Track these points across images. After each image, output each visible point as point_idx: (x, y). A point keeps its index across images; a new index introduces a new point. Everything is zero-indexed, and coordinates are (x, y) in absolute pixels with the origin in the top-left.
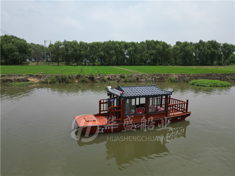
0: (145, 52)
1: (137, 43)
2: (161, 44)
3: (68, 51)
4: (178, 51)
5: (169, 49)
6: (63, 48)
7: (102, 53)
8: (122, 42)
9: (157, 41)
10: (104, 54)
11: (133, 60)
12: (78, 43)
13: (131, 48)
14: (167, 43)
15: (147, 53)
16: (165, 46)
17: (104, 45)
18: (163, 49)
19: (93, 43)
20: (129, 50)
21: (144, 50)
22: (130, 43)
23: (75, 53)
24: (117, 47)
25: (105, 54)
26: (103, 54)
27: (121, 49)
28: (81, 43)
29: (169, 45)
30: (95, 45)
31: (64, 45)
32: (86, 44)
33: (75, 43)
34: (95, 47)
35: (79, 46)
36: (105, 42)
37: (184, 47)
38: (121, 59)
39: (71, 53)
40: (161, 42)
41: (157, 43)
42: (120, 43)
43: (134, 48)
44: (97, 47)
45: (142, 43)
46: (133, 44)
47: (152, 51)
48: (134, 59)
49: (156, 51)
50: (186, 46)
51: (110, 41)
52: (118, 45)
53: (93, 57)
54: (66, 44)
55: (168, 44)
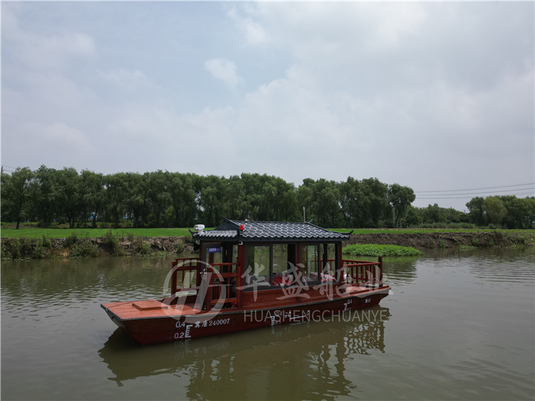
0: (240, 197)
1: (223, 178)
2: (274, 182)
3: (50, 192)
4: (309, 198)
5: (290, 193)
6: (35, 186)
7: (139, 198)
8: (189, 175)
9: (265, 175)
10: (145, 201)
11: (214, 216)
12: (77, 173)
13: (209, 189)
14: (285, 182)
15: (245, 200)
16: (281, 186)
17: (144, 180)
18: (279, 193)
19: (117, 175)
20: (205, 192)
21: (239, 193)
22: (206, 179)
23: (69, 197)
24: (176, 186)
25: (147, 200)
26: (142, 201)
27: (186, 189)
28: (86, 175)
29: (290, 184)
30: (121, 180)
31: (38, 177)
32: (100, 176)
33: (70, 174)
34: (122, 184)
35: (80, 181)
36: (147, 174)
37: (320, 190)
38: (185, 213)
39: (56, 197)
40: (273, 178)
41: (265, 179)
42: (183, 178)
43: (215, 189)
44: (126, 184)
45: (235, 179)
46: (214, 180)
47: (255, 195)
48: (216, 214)
49: (263, 195)
50: (324, 188)
51: (160, 172)
52: (178, 181)
53: (115, 207)
54: (45, 174)
55: (288, 182)
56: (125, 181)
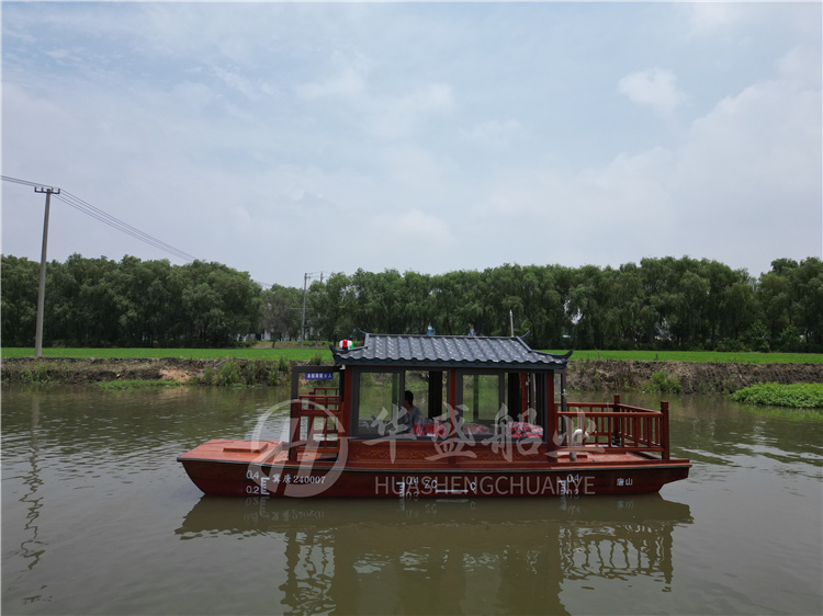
1: (609, 269)
2: (704, 270)
3: (367, 301)
4: (783, 295)
5: (737, 288)
6: (351, 294)
7: (476, 305)
8: (550, 268)
9: (685, 259)
10: (484, 311)
12: (399, 276)
13: (582, 288)
14: (727, 268)
15: (647, 303)
16: (720, 276)
17: (484, 281)
18: (714, 289)
19: (447, 275)
20: (574, 294)
21: (635, 293)
22: (577, 272)
23: (389, 308)
24: (530, 285)
25: (487, 308)
26: (480, 310)
27: (544, 290)
28: (410, 276)
29: (739, 272)
30: (452, 282)
31: (355, 283)
32: (427, 278)
33: (391, 277)
34: (456, 286)
35: (402, 285)
36: (488, 271)
38: (543, 327)
39: (374, 308)
41: (686, 265)
42: (539, 272)
43: (592, 287)
44: (459, 286)
46: (591, 272)
47: (666, 295)
50: (816, 275)
51: (507, 267)
52: (531, 277)
53: (446, 320)
54: (362, 279)
56: (457, 283)
